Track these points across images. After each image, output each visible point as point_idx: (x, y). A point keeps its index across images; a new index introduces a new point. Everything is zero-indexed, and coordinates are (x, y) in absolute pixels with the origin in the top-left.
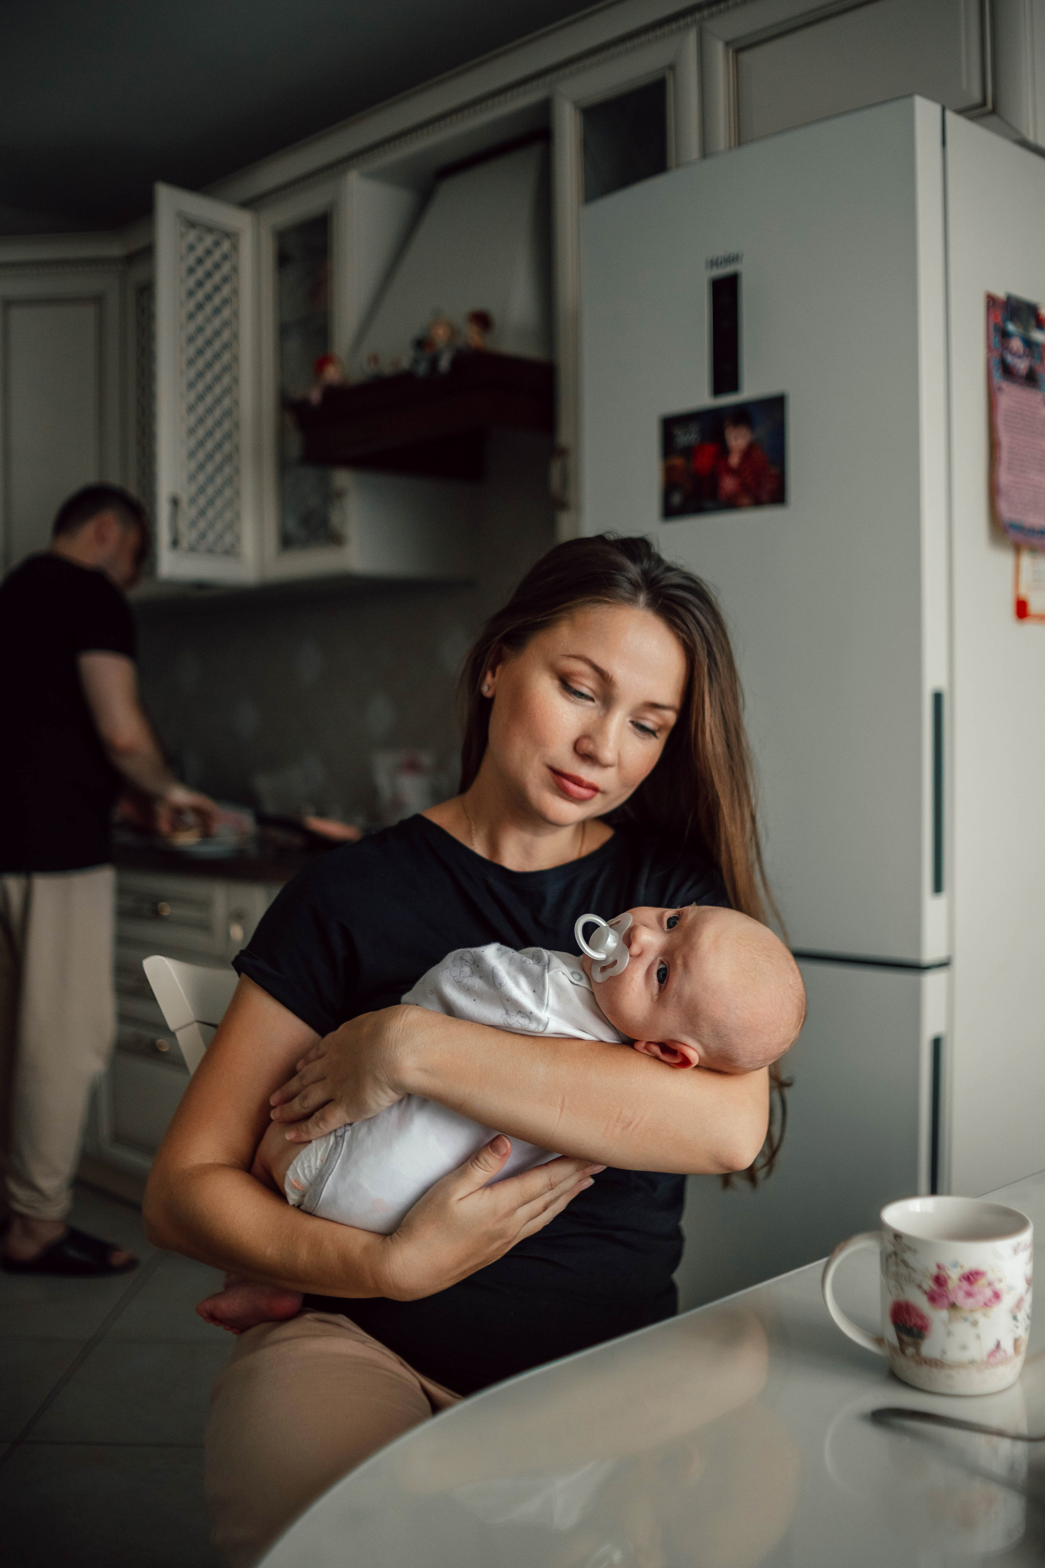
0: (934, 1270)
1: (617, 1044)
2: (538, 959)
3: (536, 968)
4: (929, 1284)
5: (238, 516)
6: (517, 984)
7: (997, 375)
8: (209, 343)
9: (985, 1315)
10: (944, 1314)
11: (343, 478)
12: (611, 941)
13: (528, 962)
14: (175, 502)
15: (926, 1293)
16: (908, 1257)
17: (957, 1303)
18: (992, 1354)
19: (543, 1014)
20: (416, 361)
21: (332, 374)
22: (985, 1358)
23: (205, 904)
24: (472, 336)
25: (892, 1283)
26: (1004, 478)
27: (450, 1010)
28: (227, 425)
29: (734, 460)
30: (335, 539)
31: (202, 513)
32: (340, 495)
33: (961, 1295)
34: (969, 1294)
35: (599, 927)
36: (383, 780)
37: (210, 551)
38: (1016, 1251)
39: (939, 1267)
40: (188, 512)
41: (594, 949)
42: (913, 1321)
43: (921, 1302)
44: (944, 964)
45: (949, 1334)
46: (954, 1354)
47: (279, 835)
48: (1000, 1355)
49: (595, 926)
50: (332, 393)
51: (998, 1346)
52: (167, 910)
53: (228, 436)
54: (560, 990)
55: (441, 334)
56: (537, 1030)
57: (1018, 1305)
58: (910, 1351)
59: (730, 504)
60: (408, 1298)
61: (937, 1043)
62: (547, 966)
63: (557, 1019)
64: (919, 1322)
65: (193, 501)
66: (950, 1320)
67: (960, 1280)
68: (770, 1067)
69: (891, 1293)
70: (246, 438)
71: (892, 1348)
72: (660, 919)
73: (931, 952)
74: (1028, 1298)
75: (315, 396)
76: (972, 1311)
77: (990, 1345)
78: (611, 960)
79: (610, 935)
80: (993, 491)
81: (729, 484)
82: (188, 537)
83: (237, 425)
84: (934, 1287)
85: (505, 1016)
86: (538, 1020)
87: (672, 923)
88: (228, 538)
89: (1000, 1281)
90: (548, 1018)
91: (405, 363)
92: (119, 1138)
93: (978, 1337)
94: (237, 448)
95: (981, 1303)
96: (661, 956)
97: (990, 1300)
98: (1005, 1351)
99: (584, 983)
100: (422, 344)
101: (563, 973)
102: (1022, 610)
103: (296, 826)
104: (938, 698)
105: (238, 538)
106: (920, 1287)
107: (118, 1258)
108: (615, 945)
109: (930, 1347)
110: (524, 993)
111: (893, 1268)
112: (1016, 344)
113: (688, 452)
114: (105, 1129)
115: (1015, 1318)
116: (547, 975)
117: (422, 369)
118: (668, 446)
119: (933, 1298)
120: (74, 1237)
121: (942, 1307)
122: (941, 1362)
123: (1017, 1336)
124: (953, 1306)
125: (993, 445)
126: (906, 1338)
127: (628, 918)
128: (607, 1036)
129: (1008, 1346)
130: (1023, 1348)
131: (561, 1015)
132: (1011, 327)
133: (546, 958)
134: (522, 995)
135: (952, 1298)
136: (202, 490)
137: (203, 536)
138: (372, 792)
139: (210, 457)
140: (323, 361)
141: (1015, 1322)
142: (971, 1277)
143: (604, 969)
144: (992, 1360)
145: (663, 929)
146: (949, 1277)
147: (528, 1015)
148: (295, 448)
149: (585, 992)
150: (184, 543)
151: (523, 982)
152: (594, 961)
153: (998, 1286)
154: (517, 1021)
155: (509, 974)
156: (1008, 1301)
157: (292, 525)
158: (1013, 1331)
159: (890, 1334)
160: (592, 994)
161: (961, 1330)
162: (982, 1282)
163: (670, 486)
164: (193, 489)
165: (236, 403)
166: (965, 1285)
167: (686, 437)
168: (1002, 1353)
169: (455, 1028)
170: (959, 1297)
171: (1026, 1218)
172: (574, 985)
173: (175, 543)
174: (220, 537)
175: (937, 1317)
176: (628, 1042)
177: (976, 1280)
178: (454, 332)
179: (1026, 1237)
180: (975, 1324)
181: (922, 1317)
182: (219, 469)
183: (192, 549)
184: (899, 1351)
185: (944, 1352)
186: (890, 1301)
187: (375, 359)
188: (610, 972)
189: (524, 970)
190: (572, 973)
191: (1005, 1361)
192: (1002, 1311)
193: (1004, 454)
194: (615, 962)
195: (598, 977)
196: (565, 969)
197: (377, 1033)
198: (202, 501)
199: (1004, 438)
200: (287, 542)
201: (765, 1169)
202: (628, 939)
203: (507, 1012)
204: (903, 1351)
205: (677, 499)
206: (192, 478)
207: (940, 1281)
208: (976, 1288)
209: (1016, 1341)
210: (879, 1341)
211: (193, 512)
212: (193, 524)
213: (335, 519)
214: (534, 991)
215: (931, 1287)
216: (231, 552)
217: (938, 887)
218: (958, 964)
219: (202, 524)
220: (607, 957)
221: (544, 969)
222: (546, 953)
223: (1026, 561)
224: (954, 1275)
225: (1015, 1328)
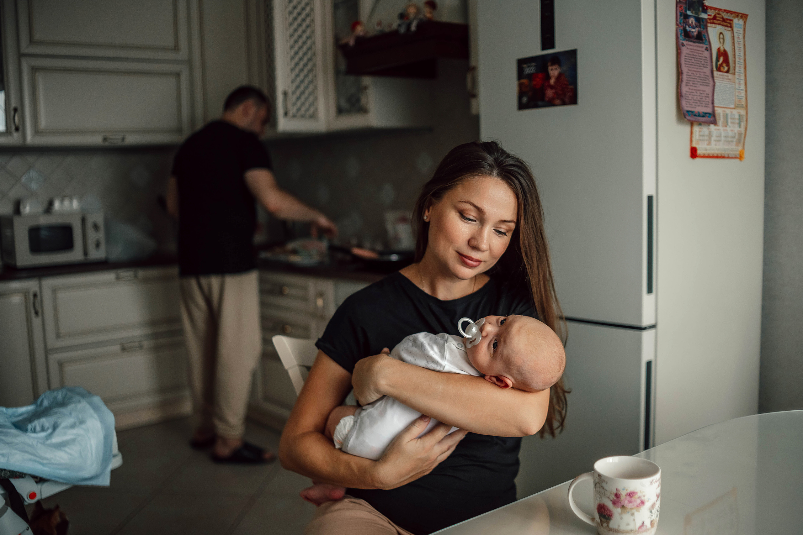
0: (615, 491)
1: (478, 376)
2: (443, 337)
3: (442, 342)
4: (613, 497)
5: (316, 99)
6: (432, 349)
7: (681, 38)
8: (299, 14)
9: (637, 511)
10: (619, 510)
11: (367, 80)
12: (474, 330)
13: (438, 339)
14: (285, 94)
15: (611, 500)
16: (604, 484)
17: (625, 506)
18: (640, 527)
19: (443, 363)
20: (400, 25)
21: (360, 30)
22: (637, 529)
23: (305, 288)
24: (427, 13)
25: (598, 495)
26: (684, 89)
27: (402, 360)
28: (309, 54)
29: (552, 81)
30: (363, 110)
31: (298, 98)
32: (366, 88)
33: (626, 502)
34: (630, 502)
35: (470, 323)
36: (389, 227)
37: (303, 116)
38: (651, 483)
39: (617, 489)
40: (292, 98)
41: (466, 333)
42: (606, 512)
43: (609, 504)
44: (653, 327)
45: (621, 518)
46: (623, 527)
47: (340, 256)
48: (644, 528)
49: (468, 323)
50: (360, 40)
51: (643, 523)
52: (287, 290)
53: (310, 60)
54: (451, 351)
55: (412, 11)
56: (440, 370)
57: (653, 506)
58: (605, 525)
59: (550, 103)
60: (387, 489)
61: (649, 364)
62: (447, 341)
63: (450, 365)
64: (609, 513)
65: (294, 93)
66: (622, 513)
67: (626, 495)
68: (551, 388)
69: (597, 500)
70: (319, 60)
71: (598, 523)
72: (497, 321)
73: (646, 321)
74: (658, 503)
75: (352, 42)
76: (631, 509)
77: (639, 524)
78: (474, 338)
79: (474, 327)
80: (679, 96)
81: (550, 93)
82: (292, 110)
83: (314, 54)
84: (615, 498)
85: (426, 364)
86: (441, 365)
87: (502, 322)
88: (312, 110)
89: (644, 496)
90: (445, 364)
91: (395, 26)
92: (267, 398)
93: (634, 520)
94: (315, 65)
95: (635, 506)
96: (496, 337)
97: (639, 504)
98: (646, 526)
99: (463, 349)
100: (402, 16)
101: (453, 344)
102: (694, 153)
103: (346, 251)
104: (650, 198)
105: (316, 109)
106: (609, 498)
107: (267, 456)
108: (476, 332)
109: (613, 524)
110: (436, 353)
111: (598, 489)
112: (692, 21)
113: (530, 77)
114: (260, 393)
115: (651, 512)
116: (446, 345)
117: (403, 30)
118: (521, 74)
119: (614, 503)
120: (246, 446)
121: (618, 507)
122: (617, 530)
123: (652, 520)
124: (623, 507)
125: (679, 73)
126: (603, 519)
127: (483, 320)
128: (473, 373)
129: (648, 523)
130: (656, 524)
131: (452, 363)
132: (689, 13)
133: (446, 337)
134: (435, 354)
135: (622, 503)
136: (298, 87)
137: (299, 110)
138: (385, 231)
139: (301, 70)
140: (356, 23)
141: (651, 514)
142: (631, 495)
143: (471, 342)
144: (640, 530)
145: (498, 325)
146: (621, 494)
147: (437, 363)
148: (343, 66)
149: (463, 352)
150: (291, 113)
151: (435, 348)
152: (468, 339)
153: (643, 498)
154: (432, 366)
155: (429, 344)
156: (648, 505)
157: (344, 104)
158: (650, 517)
159: (597, 516)
160: (466, 353)
161: (627, 517)
162: (636, 496)
163: (521, 94)
164: (294, 86)
165: (314, 43)
166: (628, 497)
167: (529, 70)
168: (645, 527)
169: (404, 367)
170: (626, 503)
171: (658, 467)
172: (458, 349)
173: (286, 114)
174: (307, 110)
175: (616, 511)
176: (482, 376)
177: (633, 496)
178: (418, 11)
179: (658, 476)
180: (633, 514)
181: (610, 511)
182: (306, 76)
183: (294, 116)
184: (600, 525)
185: (619, 526)
186: (597, 502)
187: (379, 24)
188: (473, 344)
189: (436, 342)
190: (458, 344)
191: (647, 530)
192: (645, 509)
193: (685, 77)
194: (475, 339)
195: (469, 346)
196: (454, 342)
197: (369, 369)
198: (298, 93)
199: (685, 69)
200: (340, 111)
201: (560, 429)
202: (481, 330)
203: (427, 362)
204: (602, 525)
205: (525, 100)
206: (293, 81)
207: (617, 496)
208: (633, 499)
209: (652, 522)
210: (593, 519)
211: (294, 98)
212: (294, 104)
213: (363, 100)
214: (440, 352)
215: (614, 499)
216: (313, 116)
217: (650, 290)
218: (659, 326)
219: (299, 104)
220: (472, 337)
221: (445, 342)
222: (446, 335)
223: (696, 129)
224: (623, 493)
225: (651, 516)
